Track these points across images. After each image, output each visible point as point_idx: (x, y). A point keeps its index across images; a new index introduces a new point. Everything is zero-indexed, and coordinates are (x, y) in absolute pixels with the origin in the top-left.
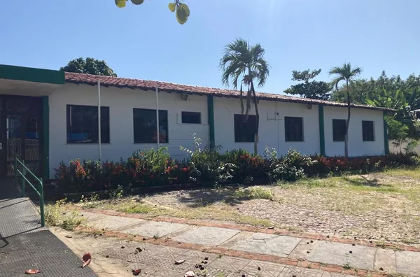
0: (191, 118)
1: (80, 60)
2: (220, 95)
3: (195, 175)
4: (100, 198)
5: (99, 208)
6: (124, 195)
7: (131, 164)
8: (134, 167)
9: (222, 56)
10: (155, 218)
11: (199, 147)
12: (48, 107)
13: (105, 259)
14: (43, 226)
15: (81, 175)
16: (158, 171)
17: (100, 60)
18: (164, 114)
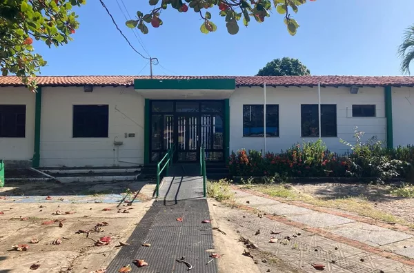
0: (363, 111)
1: (277, 61)
2: (399, 85)
3: (353, 169)
4: (255, 182)
5: (254, 189)
6: (277, 182)
7: (289, 156)
8: (291, 158)
9: (401, 42)
10: (290, 202)
11: (360, 141)
12: (229, 107)
13: (226, 221)
14: (205, 196)
15: (245, 162)
16: (313, 163)
17: (295, 59)
18: (333, 108)
